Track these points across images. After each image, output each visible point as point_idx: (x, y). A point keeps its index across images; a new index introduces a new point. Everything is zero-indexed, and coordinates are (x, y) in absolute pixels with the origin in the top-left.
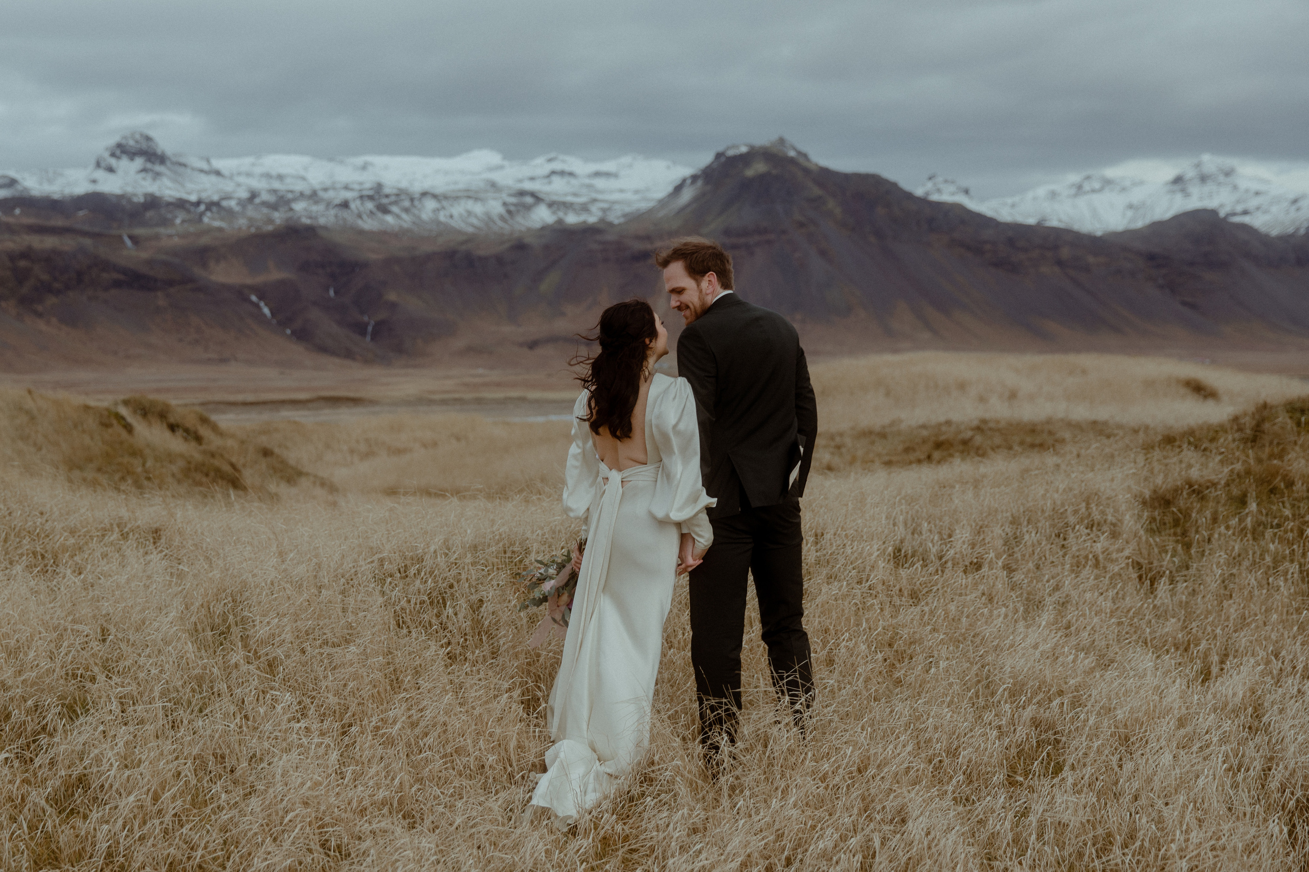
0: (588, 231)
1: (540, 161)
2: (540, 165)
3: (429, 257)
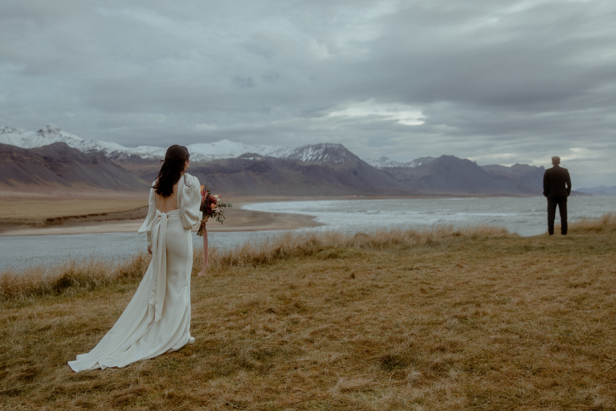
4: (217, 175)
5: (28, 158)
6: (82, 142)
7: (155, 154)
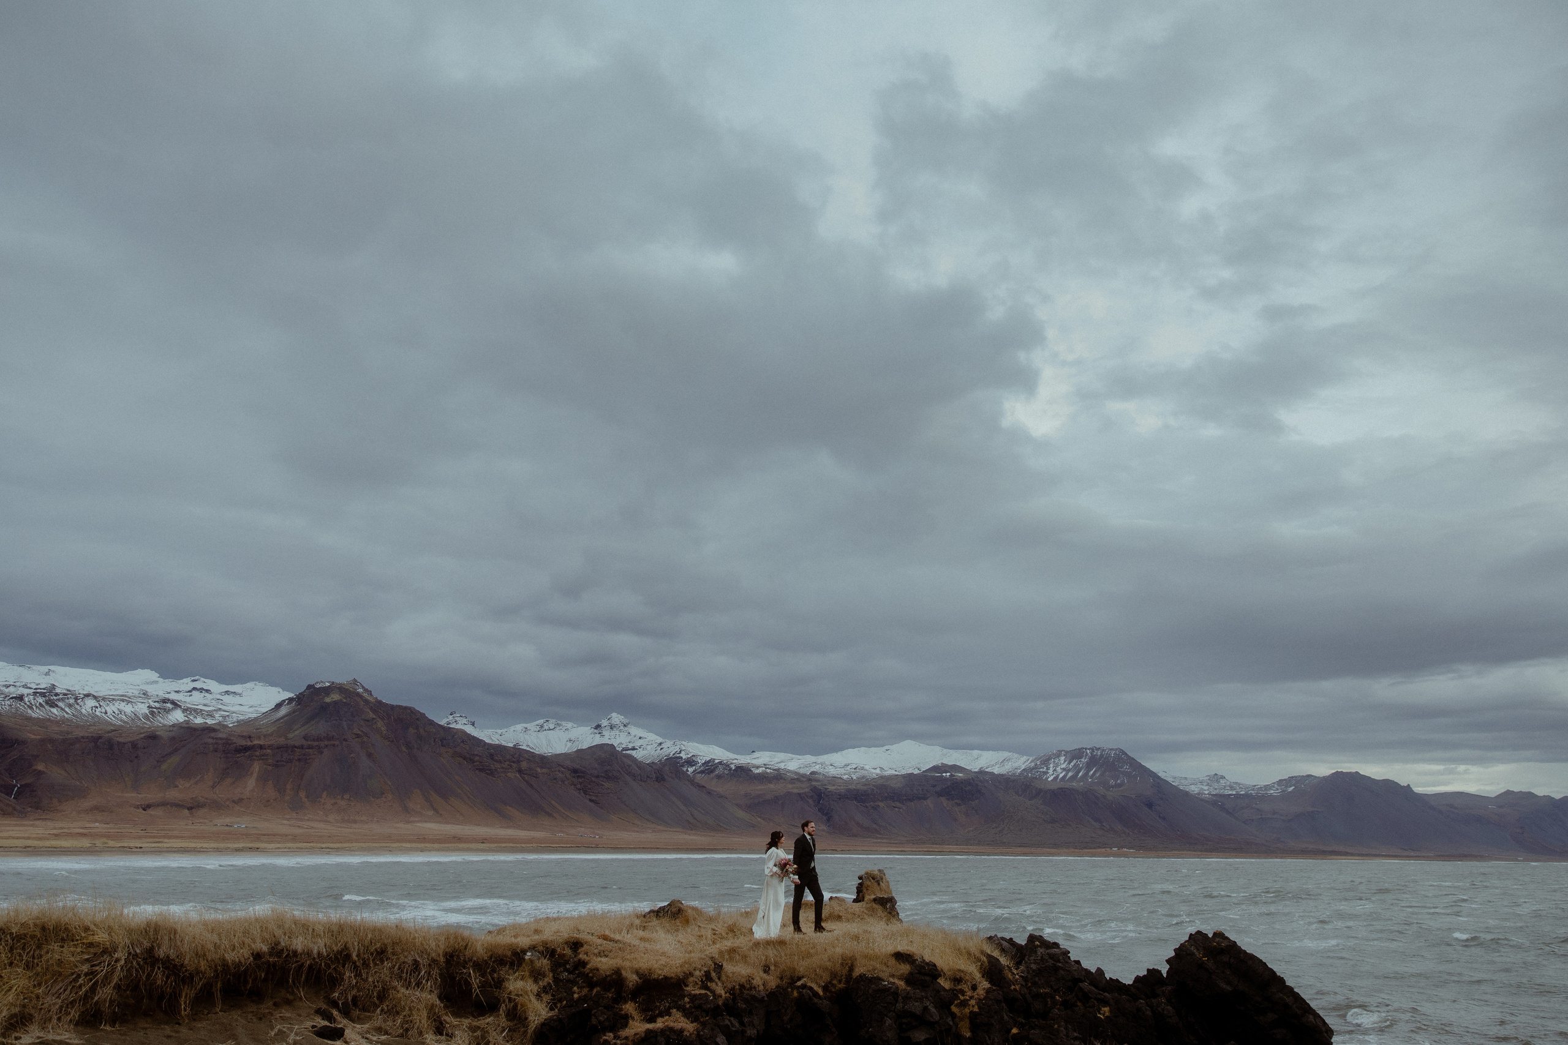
0: (207, 729)
1: (185, 680)
2: (186, 684)
3: (77, 740)
4: (881, 804)
5: (544, 770)
6: (660, 744)
7: (782, 766)
